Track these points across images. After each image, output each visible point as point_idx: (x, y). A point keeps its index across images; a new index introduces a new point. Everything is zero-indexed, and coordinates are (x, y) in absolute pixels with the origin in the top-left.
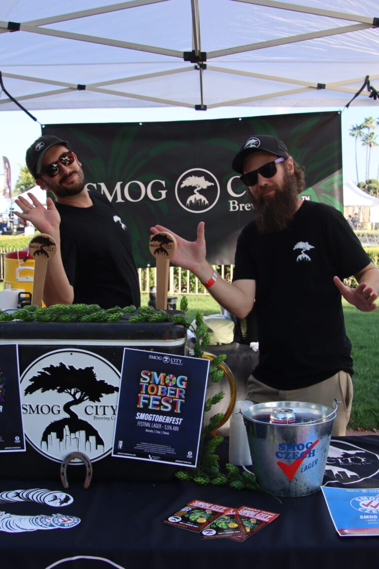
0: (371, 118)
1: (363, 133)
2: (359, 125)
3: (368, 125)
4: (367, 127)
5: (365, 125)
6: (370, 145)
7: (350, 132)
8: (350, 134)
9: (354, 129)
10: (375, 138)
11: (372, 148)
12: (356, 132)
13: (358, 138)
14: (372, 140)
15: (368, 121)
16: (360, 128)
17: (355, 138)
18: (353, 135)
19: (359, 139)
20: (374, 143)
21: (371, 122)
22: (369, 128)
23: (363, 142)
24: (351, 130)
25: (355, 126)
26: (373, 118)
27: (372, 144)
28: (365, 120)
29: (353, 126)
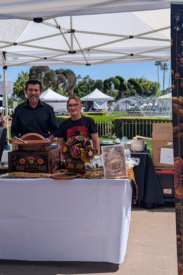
6: (165, 70)
8: (155, 64)
13: (159, 66)
17: (157, 66)
24: (156, 62)
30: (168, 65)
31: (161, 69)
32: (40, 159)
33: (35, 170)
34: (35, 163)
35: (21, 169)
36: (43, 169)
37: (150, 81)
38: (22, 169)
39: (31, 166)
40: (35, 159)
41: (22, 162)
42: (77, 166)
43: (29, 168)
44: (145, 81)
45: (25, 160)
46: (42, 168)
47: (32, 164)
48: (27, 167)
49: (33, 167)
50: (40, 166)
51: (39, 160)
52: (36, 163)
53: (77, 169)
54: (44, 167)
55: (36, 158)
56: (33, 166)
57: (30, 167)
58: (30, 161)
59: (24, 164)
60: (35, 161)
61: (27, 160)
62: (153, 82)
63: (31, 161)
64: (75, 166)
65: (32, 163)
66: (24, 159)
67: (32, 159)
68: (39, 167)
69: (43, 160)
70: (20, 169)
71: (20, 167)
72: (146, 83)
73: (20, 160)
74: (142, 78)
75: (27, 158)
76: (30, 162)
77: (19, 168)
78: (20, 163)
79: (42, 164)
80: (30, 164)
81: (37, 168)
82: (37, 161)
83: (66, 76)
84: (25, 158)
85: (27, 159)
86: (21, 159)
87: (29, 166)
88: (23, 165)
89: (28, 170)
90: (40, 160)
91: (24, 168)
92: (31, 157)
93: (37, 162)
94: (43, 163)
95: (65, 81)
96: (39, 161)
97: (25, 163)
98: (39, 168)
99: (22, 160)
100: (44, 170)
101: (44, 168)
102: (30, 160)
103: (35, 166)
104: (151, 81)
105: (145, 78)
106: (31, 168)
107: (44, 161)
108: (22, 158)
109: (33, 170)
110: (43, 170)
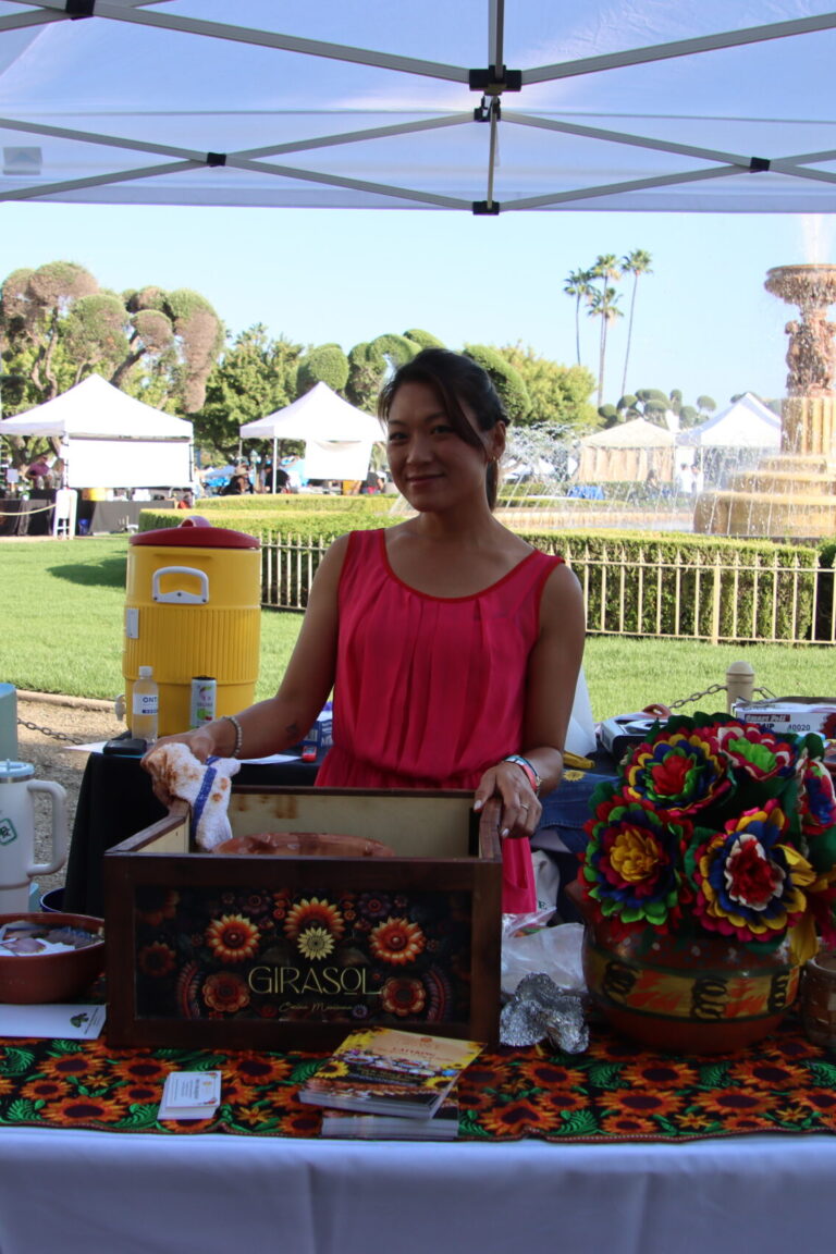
0: (613, 257)
1: (593, 288)
2: (585, 271)
3: (604, 272)
4: (602, 275)
5: (598, 270)
6: (607, 316)
7: (567, 285)
8: (566, 289)
9: (575, 280)
10: (616, 301)
11: (610, 321)
12: (576, 287)
13: (583, 297)
14: (611, 304)
15: (606, 263)
16: (587, 277)
17: (575, 298)
18: (572, 293)
19: (585, 300)
20: (614, 310)
21: (612, 266)
22: (606, 278)
23: (591, 308)
24: (568, 280)
25: (577, 274)
26: (618, 258)
27: (610, 313)
28: (598, 261)
29: (573, 273)
30: (621, 295)
31: (590, 313)
32: (391, 921)
33: (348, 1014)
34: (352, 950)
35: (217, 1000)
36: (419, 1005)
37: (552, 360)
38: (233, 1008)
39: (311, 983)
40: (350, 915)
41: (227, 943)
42: (719, 994)
43: (295, 999)
44: (529, 359)
45: (254, 928)
46: (414, 999)
47: (319, 964)
48: (276, 986)
49: (332, 987)
50: (391, 982)
51: (383, 926)
52: (354, 956)
53: (719, 1020)
54: (426, 988)
55: (356, 909)
56: (324, 983)
57: (299, 984)
58: (303, 939)
59: (247, 957)
60: (345, 934)
61: (281, 923)
62: (563, 365)
63: (310, 933)
64: (703, 996)
65: (321, 954)
66: (246, 921)
67: (323, 922)
68: (384, 992)
69: (421, 927)
70: (210, 1000)
71: (207, 990)
72: (536, 370)
73: (209, 923)
74: (517, 347)
75: (272, 907)
76: (303, 948)
77: (200, 996)
78: (213, 949)
79: (408, 961)
80: (304, 963)
81: (362, 999)
82: (365, 935)
83: (174, 318)
84: (256, 911)
85: (278, 913)
86: (219, 918)
87: (289, 975)
88: (242, 966)
89: (279, 1015)
90: (396, 928)
91: (251, 993)
92: (315, 901)
93: (364, 944)
94: (416, 955)
95: (166, 342)
96: (383, 937)
97: (261, 947)
98: (380, 999)
99: (235, 927)
100: (432, 1013)
101: (427, 1000)
102: (305, 923)
103: (351, 980)
104: (553, 364)
105: (529, 348)
106: (311, 996)
107: (427, 936)
108: (231, 911)
109: (331, 1015)
110: (423, 1013)
